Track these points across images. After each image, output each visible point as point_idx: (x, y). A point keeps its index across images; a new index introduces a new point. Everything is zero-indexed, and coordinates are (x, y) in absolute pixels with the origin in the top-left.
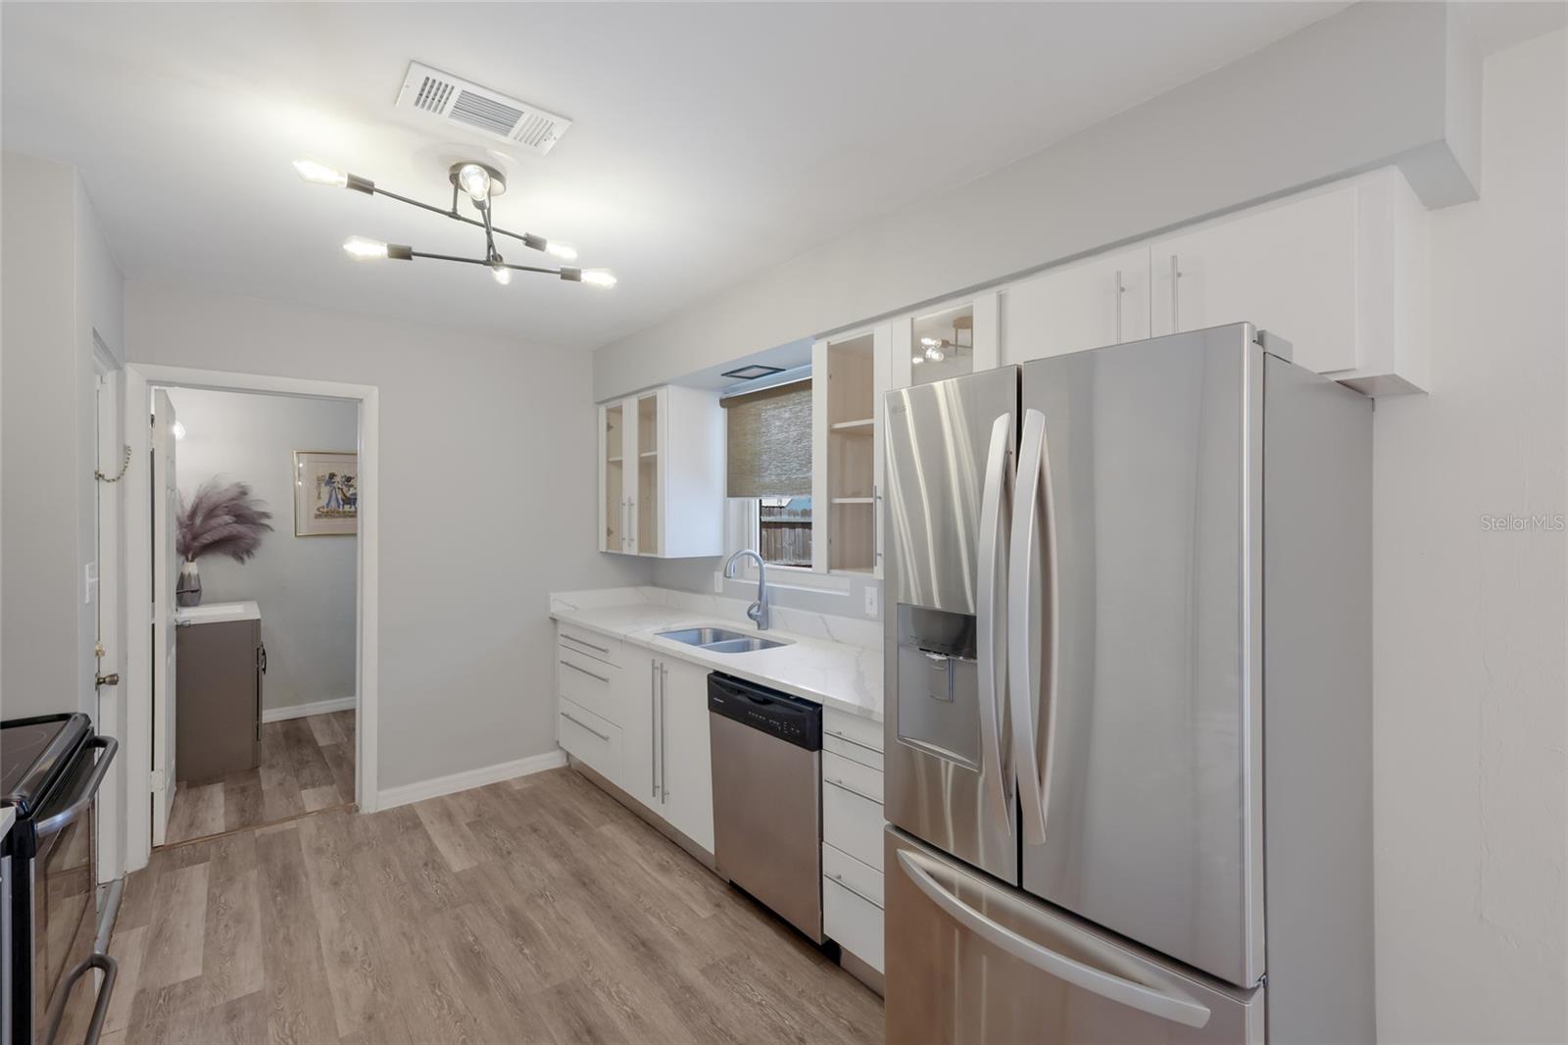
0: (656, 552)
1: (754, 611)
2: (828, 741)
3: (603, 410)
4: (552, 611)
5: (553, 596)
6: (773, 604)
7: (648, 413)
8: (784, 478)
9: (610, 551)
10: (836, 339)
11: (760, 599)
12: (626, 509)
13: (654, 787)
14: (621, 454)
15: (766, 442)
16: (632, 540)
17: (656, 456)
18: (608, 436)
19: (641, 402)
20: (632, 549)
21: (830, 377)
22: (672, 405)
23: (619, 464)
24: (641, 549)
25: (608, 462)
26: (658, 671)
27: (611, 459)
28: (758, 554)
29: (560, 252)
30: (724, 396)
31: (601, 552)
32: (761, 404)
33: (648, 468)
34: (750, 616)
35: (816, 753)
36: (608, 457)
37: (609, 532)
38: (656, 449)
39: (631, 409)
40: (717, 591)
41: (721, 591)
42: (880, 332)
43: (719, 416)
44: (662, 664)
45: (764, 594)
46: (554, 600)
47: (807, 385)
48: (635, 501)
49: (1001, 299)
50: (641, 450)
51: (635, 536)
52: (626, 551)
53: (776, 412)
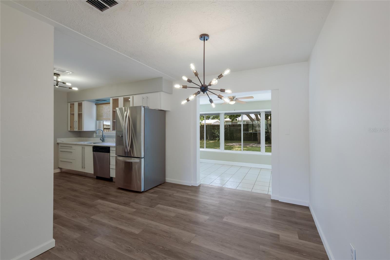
0: (82, 130)
1: (101, 139)
2: (111, 151)
3: (69, 104)
4: (58, 142)
5: (58, 139)
6: (105, 138)
7: (80, 105)
8: (107, 117)
9: (71, 130)
10: (114, 98)
11: (102, 137)
12: (75, 123)
13: (82, 167)
14: (74, 112)
15: (104, 112)
16: (77, 128)
17: (82, 113)
18: (70, 109)
19: (78, 103)
20: (76, 129)
21: (113, 103)
22: (85, 105)
23: (73, 114)
24: (78, 130)
25: (70, 114)
26: (83, 149)
27: (71, 113)
28: (102, 130)
29: (69, 84)
30: (96, 103)
31: (69, 131)
32: (103, 105)
33: (80, 115)
34: (101, 140)
35: (109, 153)
36: (70, 113)
37: (71, 127)
38: (82, 112)
39: (76, 105)
40: (94, 137)
41: (95, 137)
42: (119, 98)
43: (95, 107)
44: (84, 147)
45: (103, 136)
46: (58, 140)
47: (109, 103)
48: (77, 121)
49: (133, 97)
50: (78, 112)
51: (77, 127)
52: (75, 130)
53: (106, 107)
